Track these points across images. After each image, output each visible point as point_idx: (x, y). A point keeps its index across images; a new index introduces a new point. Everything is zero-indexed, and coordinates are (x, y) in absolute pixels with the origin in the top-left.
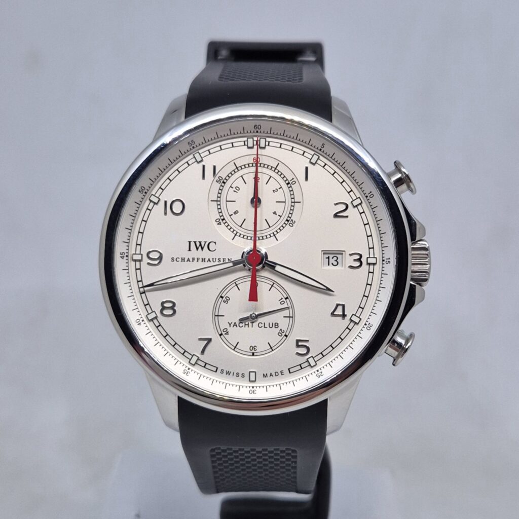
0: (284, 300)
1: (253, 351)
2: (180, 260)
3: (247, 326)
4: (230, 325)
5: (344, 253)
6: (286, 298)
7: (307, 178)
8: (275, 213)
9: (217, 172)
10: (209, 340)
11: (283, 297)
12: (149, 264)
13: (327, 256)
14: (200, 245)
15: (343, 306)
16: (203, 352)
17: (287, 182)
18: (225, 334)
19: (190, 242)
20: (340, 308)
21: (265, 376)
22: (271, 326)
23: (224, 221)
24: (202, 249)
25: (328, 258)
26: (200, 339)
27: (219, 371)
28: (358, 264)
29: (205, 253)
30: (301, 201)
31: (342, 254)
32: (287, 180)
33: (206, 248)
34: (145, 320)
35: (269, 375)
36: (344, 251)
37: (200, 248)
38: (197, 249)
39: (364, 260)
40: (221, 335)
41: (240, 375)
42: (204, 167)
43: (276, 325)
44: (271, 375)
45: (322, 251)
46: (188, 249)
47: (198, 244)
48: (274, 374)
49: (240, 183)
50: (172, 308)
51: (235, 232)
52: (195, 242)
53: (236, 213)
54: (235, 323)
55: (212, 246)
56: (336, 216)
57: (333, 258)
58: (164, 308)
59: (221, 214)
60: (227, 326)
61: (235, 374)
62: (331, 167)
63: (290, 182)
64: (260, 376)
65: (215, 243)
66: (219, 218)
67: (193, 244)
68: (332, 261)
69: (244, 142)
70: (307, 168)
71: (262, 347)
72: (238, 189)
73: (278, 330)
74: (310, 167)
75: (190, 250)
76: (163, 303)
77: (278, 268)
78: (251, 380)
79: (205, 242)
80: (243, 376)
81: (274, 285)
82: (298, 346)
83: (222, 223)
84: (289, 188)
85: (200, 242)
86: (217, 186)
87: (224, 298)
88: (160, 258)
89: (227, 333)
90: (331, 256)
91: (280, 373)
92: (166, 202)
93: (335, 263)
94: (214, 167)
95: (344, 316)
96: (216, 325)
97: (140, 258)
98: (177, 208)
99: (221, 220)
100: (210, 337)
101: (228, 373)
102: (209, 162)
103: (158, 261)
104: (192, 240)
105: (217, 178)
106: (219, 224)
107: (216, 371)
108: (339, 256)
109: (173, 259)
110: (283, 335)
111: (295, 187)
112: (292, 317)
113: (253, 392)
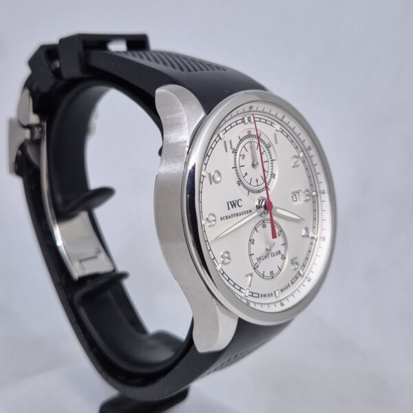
0: (279, 232)
1: (272, 275)
2: (225, 218)
3: (266, 258)
5: (299, 191)
6: (281, 231)
7: (276, 142)
9: (232, 144)
10: (251, 275)
13: (292, 195)
14: (234, 203)
16: (250, 285)
19: (228, 203)
21: (282, 291)
22: (277, 254)
25: (292, 197)
27: (260, 296)
28: (308, 198)
29: (237, 209)
30: (276, 159)
32: (266, 145)
33: (237, 205)
35: (283, 289)
37: (234, 206)
39: (310, 194)
40: (255, 269)
41: (270, 295)
42: (225, 142)
43: (279, 252)
45: (291, 192)
48: (285, 288)
49: (244, 152)
50: (229, 257)
51: (248, 189)
52: (231, 202)
53: (246, 174)
54: (260, 257)
55: (240, 203)
57: (294, 196)
58: (224, 259)
59: (239, 177)
60: (257, 261)
61: (268, 295)
62: (285, 132)
63: (268, 146)
64: (280, 291)
65: (241, 200)
66: (238, 180)
67: (230, 204)
68: (294, 198)
69: (242, 120)
70: (275, 135)
71: (276, 270)
72: (244, 156)
73: (280, 256)
74: (277, 133)
75: (229, 209)
77: (277, 211)
78: (277, 296)
79: (236, 201)
80: (272, 294)
82: (292, 263)
84: (268, 150)
86: (233, 155)
87: (252, 241)
89: (257, 266)
91: (288, 286)
92: (210, 175)
93: (296, 200)
94: (231, 141)
95: (308, 236)
96: (251, 261)
97: (205, 223)
98: (217, 178)
99: (240, 182)
100: (251, 272)
101: (264, 296)
102: (227, 138)
103: (214, 223)
105: (232, 150)
106: (239, 185)
107: (258, 297)
108: (297, 194)
109: (221, 219)
110: (284, 258)
111: (271, 149)
112: (285, 244)
113: (282, 305)
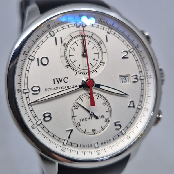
0: (105, 103)
1: (94, 132)
2: (50, 89)
3: (89, 119)
4: (81, 120)
5: (128, 75)
6: (106, 102)
7: (107, 41)
8: (94, 59)
9: (63, 40)
10: (72, 130)
11: (104, 102)
12: (33, 94)
13: (121, 78)
14: (60, 80)
15: (133, 101)
16: (69, 137)
17: (98, 43)
18: (79, 125)
19: (54, 79)
20: (132, 103)
21: (102, 144)
22: (101, 117)
23: (70, 66)
24: (61, 82)
25: (122, 79)
26: (67, 131)
27: (79, 146)
28: (136, 80)
29: (63, 84)
30: (106, 52)
31: (128, 76)
32: (97, 42)
33: (63, 81)
34: (36, 125)
35: (104, 143)
36: (129, 75)
37: (60, 82)
38: (58, 82)
39: (138, 78)
40: (77, 126)
41: (90, 146)
42: (56, 38)
43: (103, 116)
44: (105, 142)
45: (120, 76)
46: (53, 83)
47: (58, 80)
48: (106, 142)
49: (75, 46)
50: (50, 116)
51: (76, 71)
52: (57, 79)
53: (75, 61)
54: (83, 119)
55: (66, 80)
56: (123, 58)
57: (124, 79)
58: (45, 117)
59: (68, 63)
60: (79, 121)
61: (87, 146)
62: (117, 34)
63: (99, 43)
64: (100, 144)
65: (67, 78)
66: (67, 64)
67: (55, 80)
68: (124, 80)
69: (74, 24)
70: (106, 36)
71: (98, 129)
72: (74, 49)
73: (104, 119)
74: (108, 35)
75: (54, 83)
76: (44, 114)
77: (101, 87)
78: (96, 147)
79: (62, 78)
80: (91, 146)
81: (99, 96)
82: (115, 125)
83: (69, 67)
84: (99, 46)
85: (59, 79)
86: (64, 48)
87: (76, 107)
88: (39, 90)
89: (80, 125)
90: (123, 78)
91: (109, 141)
92: (38, 59)
93: (125, 81)
94: (61, 38)
95: (134, 106)
96: (74, 122)
97: (28, 91)
98: (45, 61)
99: (68, 66)
100: (71, 129)
101: (84, 146)
102: (58, 36)
103: (38, 92)
104: (55, 78)
105: (63, 44)
106: (68, 68)
107: (77, 146)
108: (127, 78)
109: (46, 90)
110: (107, 121)
111: (102, 45)
112: (110, 111)
113: (99, 154)
